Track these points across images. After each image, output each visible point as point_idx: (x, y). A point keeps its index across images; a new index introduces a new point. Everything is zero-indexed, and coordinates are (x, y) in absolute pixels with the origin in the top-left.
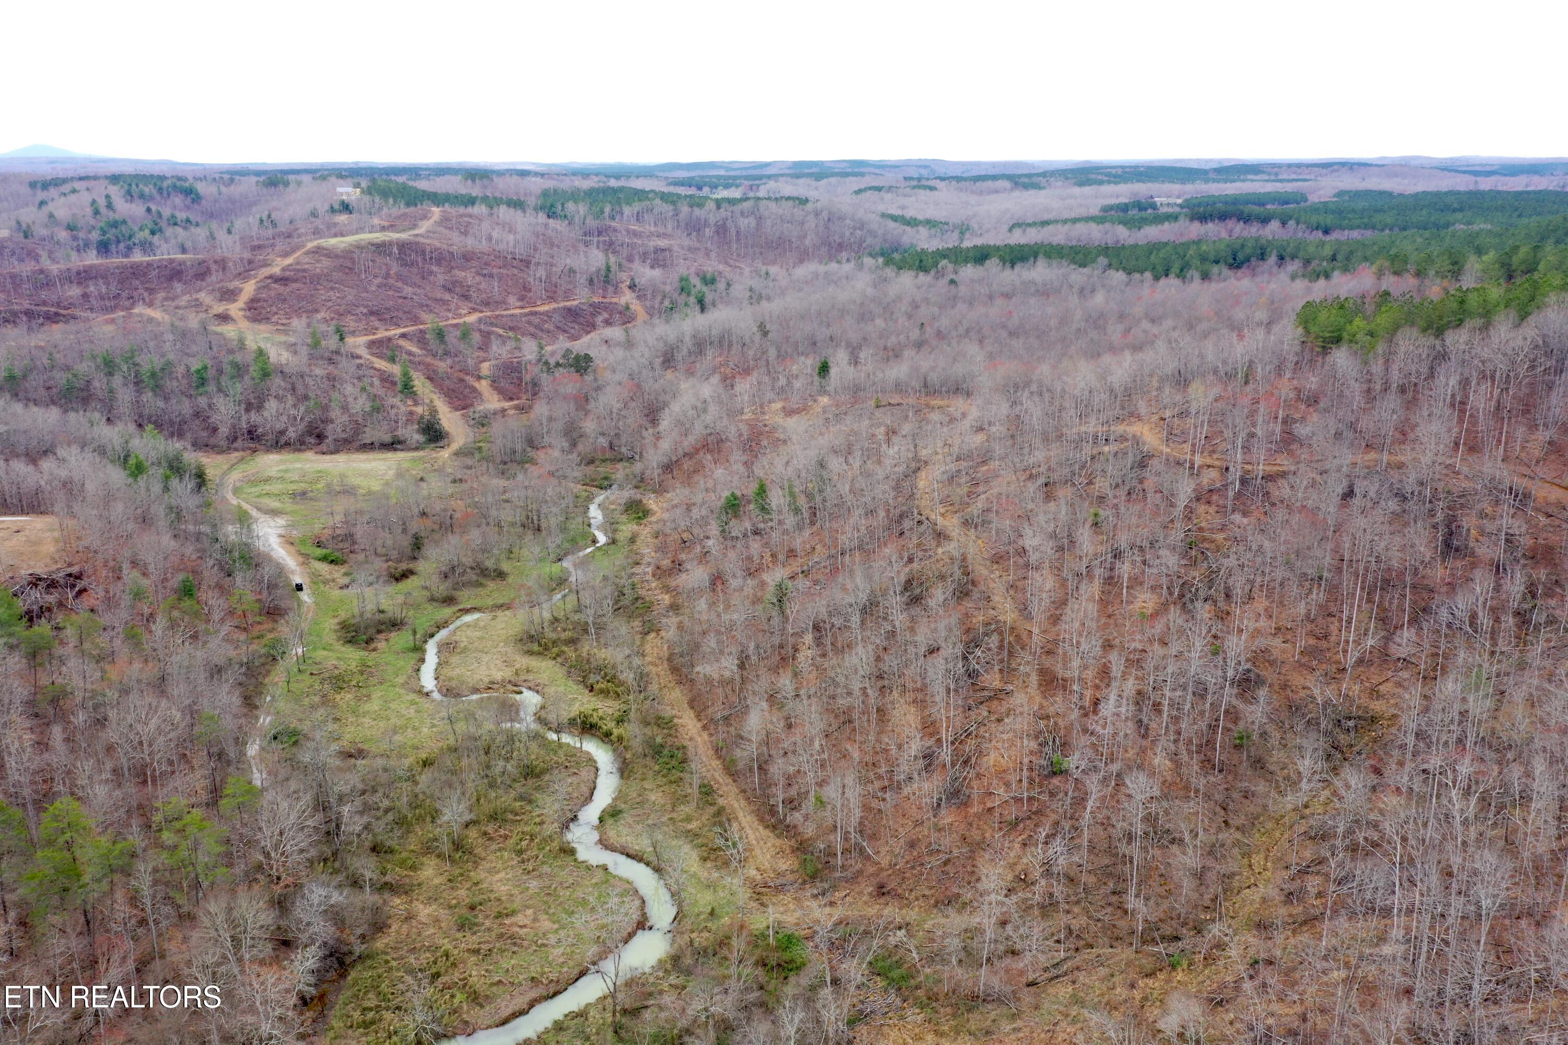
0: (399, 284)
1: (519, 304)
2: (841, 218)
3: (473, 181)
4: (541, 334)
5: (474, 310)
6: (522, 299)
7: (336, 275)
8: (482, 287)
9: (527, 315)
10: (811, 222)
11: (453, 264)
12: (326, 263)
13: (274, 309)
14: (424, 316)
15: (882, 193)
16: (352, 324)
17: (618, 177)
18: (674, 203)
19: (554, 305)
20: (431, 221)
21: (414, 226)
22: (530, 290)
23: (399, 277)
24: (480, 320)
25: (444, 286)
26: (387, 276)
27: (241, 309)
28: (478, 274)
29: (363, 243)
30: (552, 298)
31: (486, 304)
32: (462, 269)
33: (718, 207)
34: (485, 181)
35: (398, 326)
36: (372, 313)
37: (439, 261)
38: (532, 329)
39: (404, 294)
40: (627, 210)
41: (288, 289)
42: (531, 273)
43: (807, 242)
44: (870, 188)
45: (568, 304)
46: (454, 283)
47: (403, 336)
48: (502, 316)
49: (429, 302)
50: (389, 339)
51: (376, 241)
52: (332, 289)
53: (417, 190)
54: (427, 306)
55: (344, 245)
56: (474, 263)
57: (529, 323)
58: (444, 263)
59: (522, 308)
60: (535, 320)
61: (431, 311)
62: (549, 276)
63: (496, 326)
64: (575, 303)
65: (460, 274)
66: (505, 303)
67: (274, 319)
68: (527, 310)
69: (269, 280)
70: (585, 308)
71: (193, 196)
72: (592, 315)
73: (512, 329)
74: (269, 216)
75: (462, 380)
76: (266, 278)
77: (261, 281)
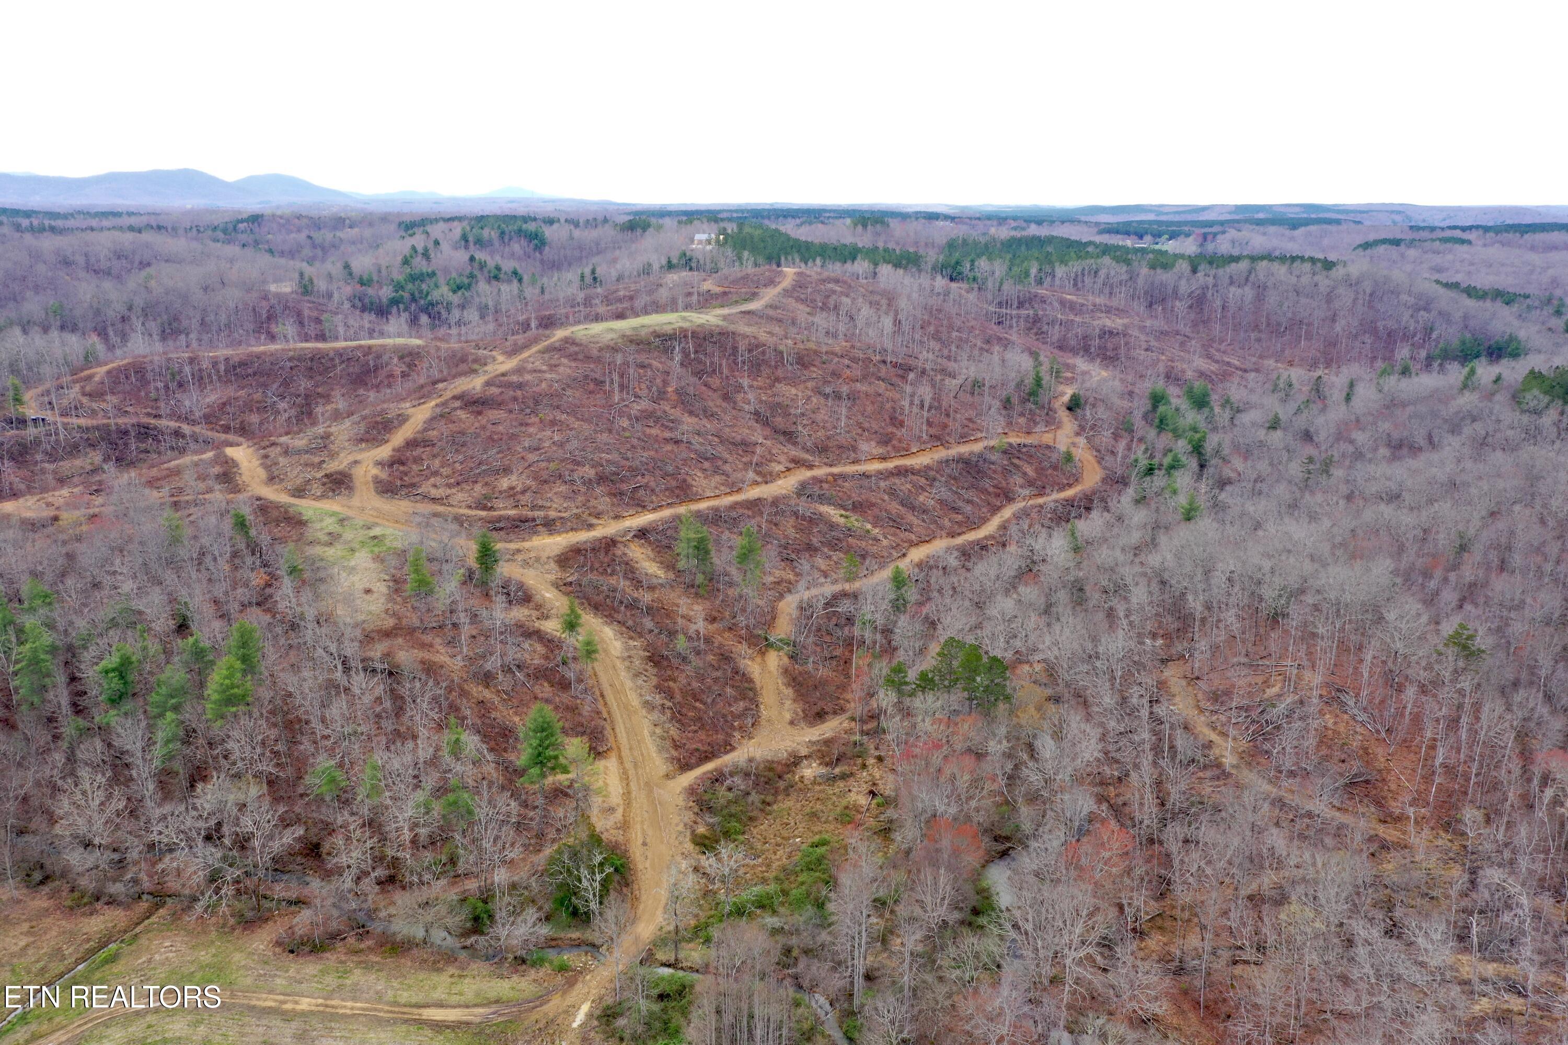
0: (676, 413)
1: (880, 451)
2: (1395, 292)
3: (865, 226)
4: (911, 518)
5: (798, 463)
6: (885, 440)
7: (572, 395)
8: (821, 416)
9: (891, 474)
10: (1345, 296)
11: (780, 373)
12: (567, 368)
13: (437, 462)
14: (699, 481)
15: (1402, 247)
16: (558, 503)
17: (1039, 223)
18: (1128, 262)
19: (941, 454)
20: (779, 289)
21: (754, 296)
22: (902, 424)
23: (684, 400)
24: (802, 490)
25: (757, 413)
26: (661, 395)
27: (380, 464)
28: (818, 391)
29: (643, 332)
30: (939, 440)
31: (822, 449)
32: (793, 381)
33: (1194, 271)
34: (878, 226)
35: (642, 506)
36: (602, 479)
37: (756, 367)
38: (895, 507)
39: (677, 435)
40: (1060, 271)
41: (483, 420)
42: (908, 389)
43: (1338, 328)
44: (1384, 241)
45: (964, 449)
46: (775, 407)
47: (642, 534)
48: (843, 476)
49: (721, 451)
50: (610, 543)
51: (668, 329)
52: (553, 423)
53: (788, 238)
54: (713, 459)
55: (612, 335)
56: (815, 372)
57: (892, 492)
58: (766, 371)
59: (883, 459)
60: (903, 485)
61: (717, 471)
62: (937, 398)
63: (830, 501)
64: (977, 447)
65: (787, 391)
66: (854, 449)
67: (426, 488)
68: (890, 465)
69: (457, 404)
70: (995, 457)
71: (537, 241)
72: (1006, 472)
73: (858, 507)
74: (593, 272)
75: (726, 658)
76: (455, 398)
77: (444, 404)
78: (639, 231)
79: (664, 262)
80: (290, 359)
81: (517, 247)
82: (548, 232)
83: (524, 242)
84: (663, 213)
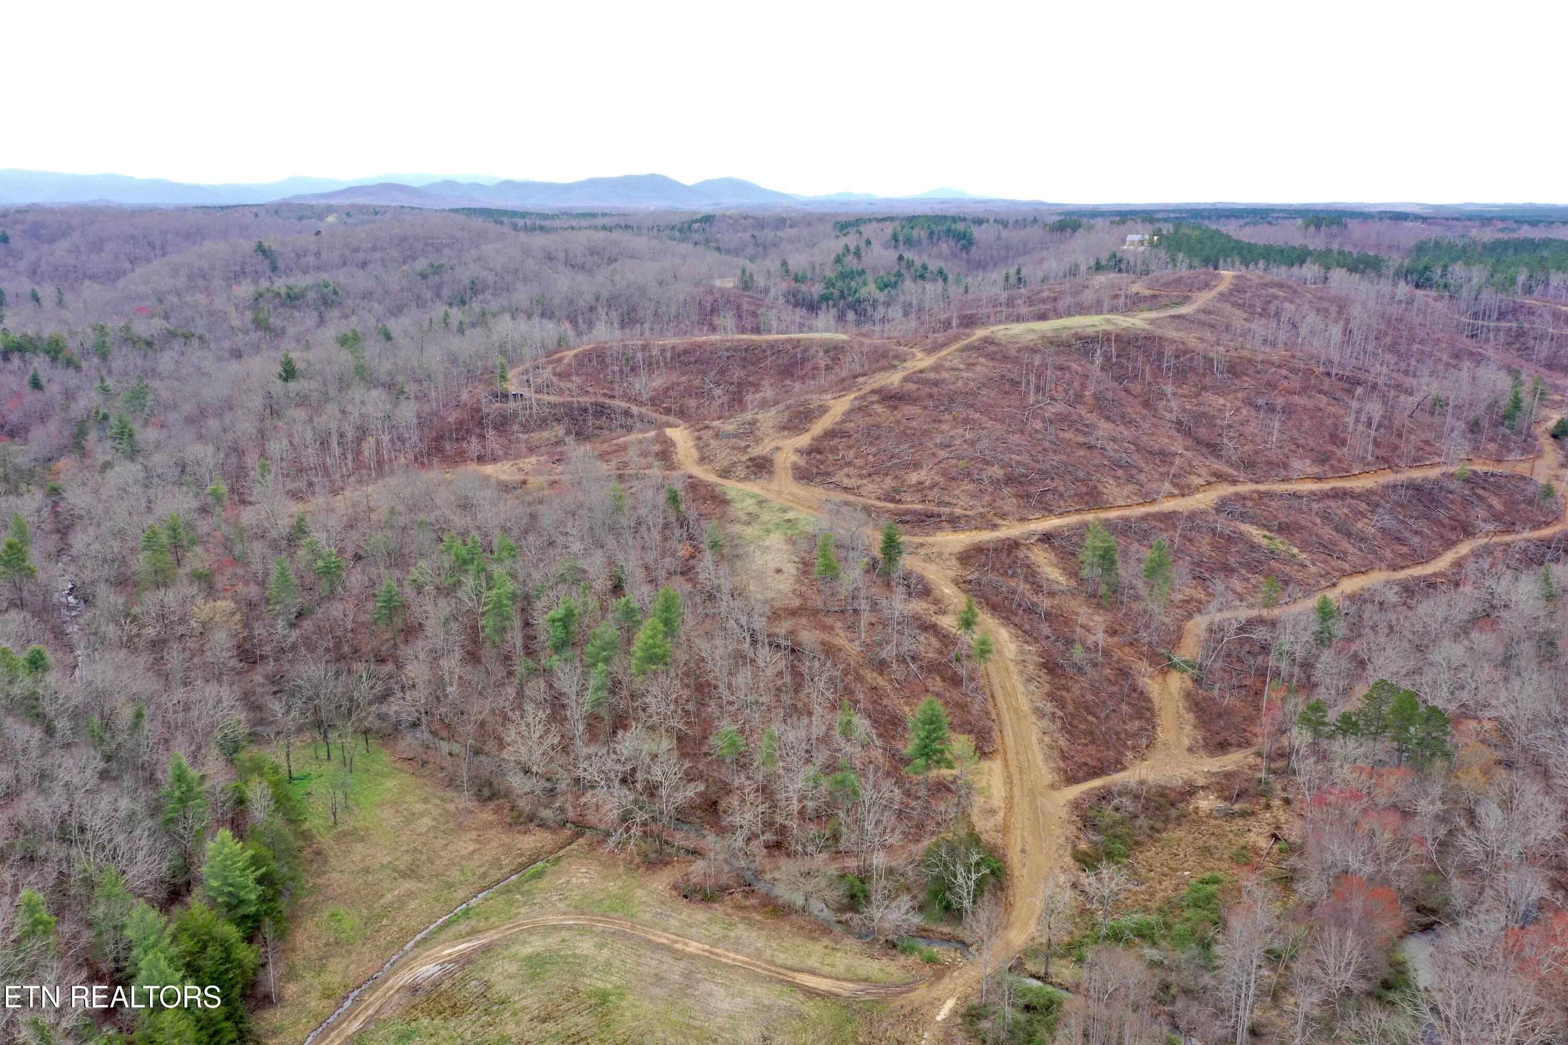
0: (1091, 418)
1: (1316, 470)
3: (1318, 227)
4: (1345, 545)
5: (1221, 477)
6: (1323, 459)
7: (987, 395)
8: (1248, 430)
9: (1326, 496)
11: (1208, 381)
12: (984, 367)
13: (851, 454)
14: (1111, 489)
16: (964, 500)
19: (1389, 477)
20: (1214, 293)
21: (1186, 300)
22: (1343, 442)
23: (1102, 405)
24: (1222, 506)
25: (1179, 423)
26: (1078, 399)
27: (799, 451)
28: (1249, 402)
29: (1064, 335)
30: (1387, 462)
31: (1248, 464)
32: (1220, 390)
34: (1334, 228)
35: (1049, 511)
36: (1010, 480)
37: (1181, 375)
38: (1327, 532)
39: (1091, 440)
40: (1556, 278)
41: (898, 415)
42: (1355, 404)
45: (1417, 475)
46: (1199, 417)
47: (1047, 538)
48: (1271, 495)
49: (1137, 459)
50: (1013, 545)
51: (1091, 332)
52: (966, 421)
53: (1229, 238)
54: (1127, 467)
55: (1032, 336)
56: (1248, 382)
57: (1326, 516)
58: (1192, 378)
59: (1318, 479)
60: (1340, 509)
61: (1130, 479)
62: (1388, 416)
63: (1253, 521)
64: (1433, 473)
65: (1214, 401)
66: (1286, 466)
67: (839, 477)
68: (1326, 486)
69: (875, 398)
70: (1454, 485)
71: (965, 241)
72: (1466, 503)
73: (1284, 529)
74: (1018, 272)
75: (1124, 673)
76: (874, 392)
77: (863, 397)
78: (1069, 231)
79: (1092, 262)
80: (728, 350)
81: (944, 247)
82: (977, 233)
83: (952, 242)
84: (1095, 213)
